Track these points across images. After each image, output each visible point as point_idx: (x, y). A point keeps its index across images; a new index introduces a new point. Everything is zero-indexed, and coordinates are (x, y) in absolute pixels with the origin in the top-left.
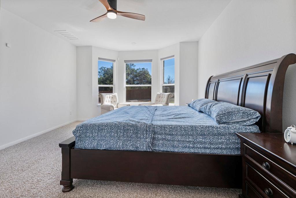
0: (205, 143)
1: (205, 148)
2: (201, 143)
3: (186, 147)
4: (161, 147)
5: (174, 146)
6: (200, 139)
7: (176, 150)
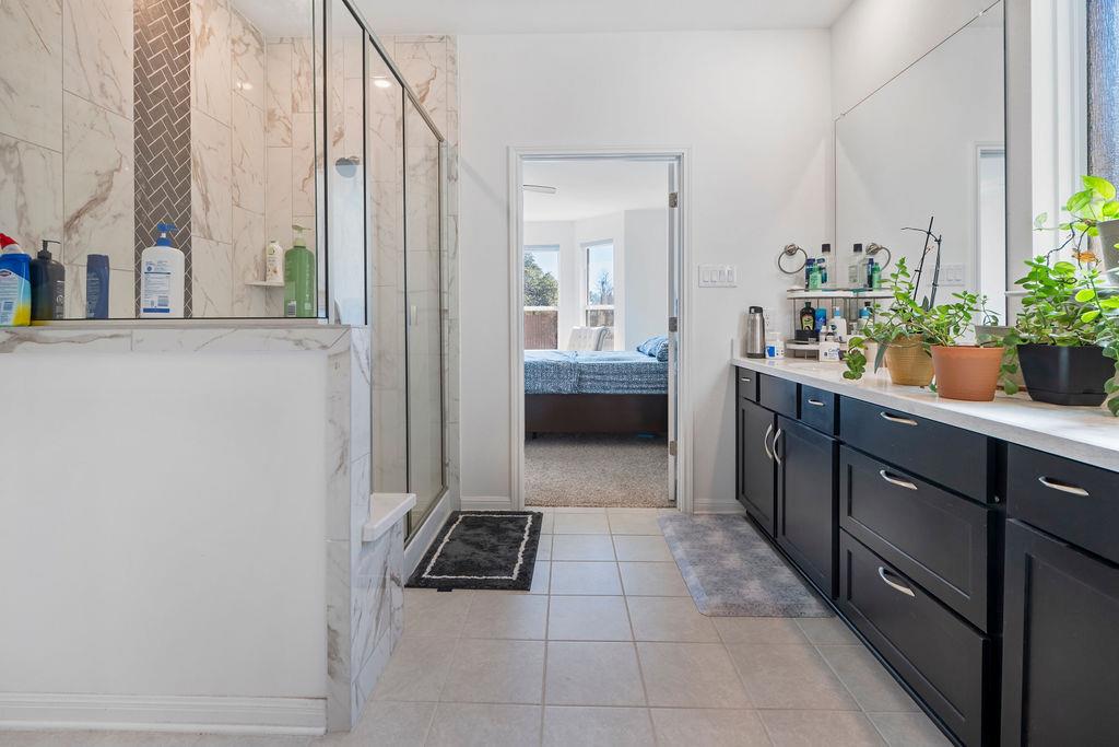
0: (641, 383)
1: (642, 389)
2: (637, 382)
3: (619, 388)
4: (588, 388)
5: (604, 388)
6: (636, 378)
7: (608, 392)
